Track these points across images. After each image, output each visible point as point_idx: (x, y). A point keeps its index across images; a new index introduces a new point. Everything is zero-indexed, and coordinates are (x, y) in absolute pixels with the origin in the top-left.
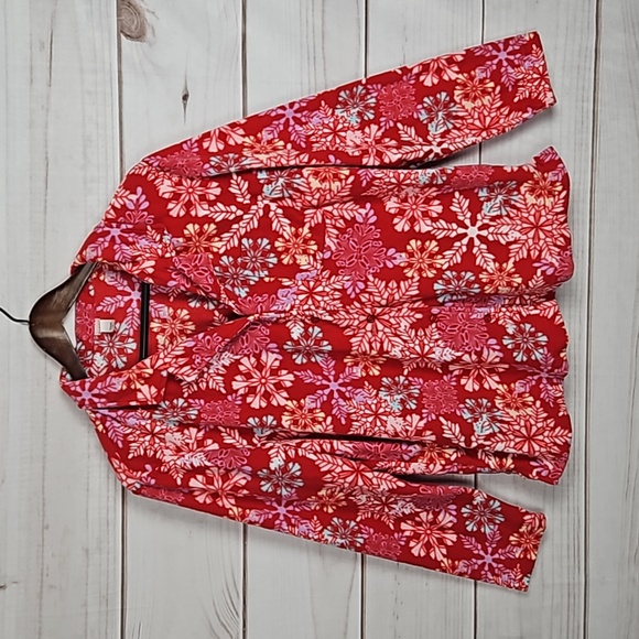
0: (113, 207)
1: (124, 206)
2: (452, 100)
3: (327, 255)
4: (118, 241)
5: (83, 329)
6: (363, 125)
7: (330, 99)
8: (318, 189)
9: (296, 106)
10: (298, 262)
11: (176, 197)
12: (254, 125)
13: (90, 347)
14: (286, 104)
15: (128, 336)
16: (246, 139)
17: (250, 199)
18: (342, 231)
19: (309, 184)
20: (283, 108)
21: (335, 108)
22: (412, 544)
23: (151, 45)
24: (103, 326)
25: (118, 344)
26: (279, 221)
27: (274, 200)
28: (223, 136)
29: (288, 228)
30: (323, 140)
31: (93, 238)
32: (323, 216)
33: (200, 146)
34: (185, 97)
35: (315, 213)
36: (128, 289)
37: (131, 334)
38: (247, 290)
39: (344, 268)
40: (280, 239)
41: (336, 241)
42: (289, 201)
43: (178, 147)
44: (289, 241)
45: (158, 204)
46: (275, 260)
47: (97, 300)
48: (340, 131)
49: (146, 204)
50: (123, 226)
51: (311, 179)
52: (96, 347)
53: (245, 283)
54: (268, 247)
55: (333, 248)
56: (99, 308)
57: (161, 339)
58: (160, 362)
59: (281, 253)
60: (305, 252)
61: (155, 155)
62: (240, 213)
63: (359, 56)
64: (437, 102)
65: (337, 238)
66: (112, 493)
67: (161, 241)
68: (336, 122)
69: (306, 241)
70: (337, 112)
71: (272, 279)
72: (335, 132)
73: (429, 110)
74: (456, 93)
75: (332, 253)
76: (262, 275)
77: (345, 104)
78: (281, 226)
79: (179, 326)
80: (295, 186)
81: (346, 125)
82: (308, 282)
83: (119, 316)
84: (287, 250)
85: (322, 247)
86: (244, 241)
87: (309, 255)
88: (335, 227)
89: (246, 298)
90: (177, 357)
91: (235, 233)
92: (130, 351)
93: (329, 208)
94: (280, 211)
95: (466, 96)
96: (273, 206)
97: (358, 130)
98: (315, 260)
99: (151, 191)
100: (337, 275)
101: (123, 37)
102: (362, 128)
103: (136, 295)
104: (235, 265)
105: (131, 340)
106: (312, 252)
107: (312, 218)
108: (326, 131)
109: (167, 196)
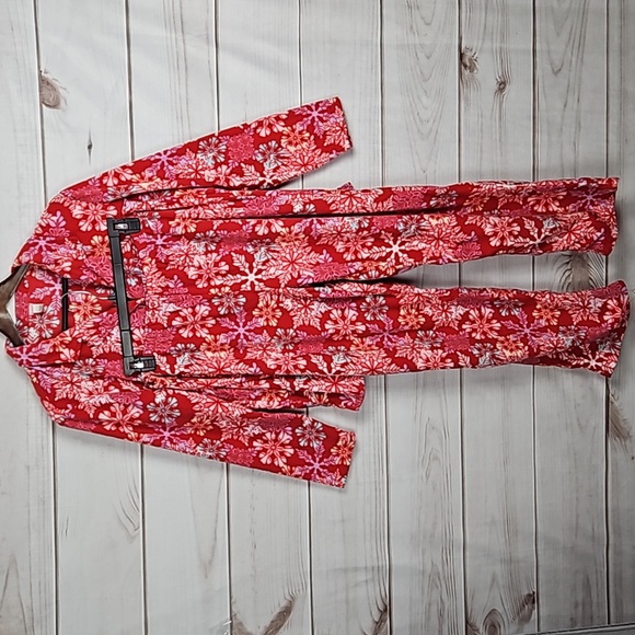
0: (41, 226)
1: (48, 225)
2: (280, 146)
4: (44, 249)
5: (21, 311)
6: (217, 165)
7: (193, 147)
9: (169, 153)
11: (85, 217)
12: (139, 167)
13: (26, 324)
14: (161, 151)
15: (54, 316)
16: (134, 176)
20: (159, 154)
21: (196, 153)
22: (261, 455)
23: (64, 111)
24: (35, 308)
25: (47, 321)
28: (117, 175)
31: (26, 248)
33: (101, 182)
34: (90, 147)
36: (52, 282)
43: (85, 184)
45: (72, 223)
47: (30, 291)
49: (64, 223)
50: (48, 239)
56: (32, 296)
57: (77, 317)
58: (76, 333)
61: (69, 189)
63: (213, 115)
64: (269, 148)
66: (45, 426)
67: (75, 249)
68: (197, 164)
70: (198, 156)
73: (263, 154)
74: (283, 141)
77: (204, 150)
79: (90, 308)
90: (89, 329)
95: (290, 143)
99: (67, 213)
101: (44, 106)
102: (215, 168)
103: (58, 287)
108: (191, 170)
109: (78, 217)
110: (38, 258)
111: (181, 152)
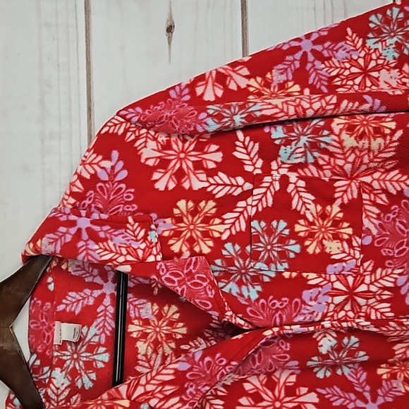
0: (80, 178)
1: (95, 177)
3: (367, 241)
4: (85, 236)
5: (39, 336)
7: (360, 25)
8: (353, 149)
9: (315, 37)
10: (328, 250)
11: (163, 164)
12: (261, 64)
13: (47, 361)
14: (301, 35)
15: (99, 345)
16: (252, 82)
17: (262, 169)
18: (384, 209)
19: (341, 142)
20: (299, 40)
21: (365, 38)
24: (64, 331)
25: (85, 356)
26: (300, 197)
27: (293, 168)
28: (221, 78)
29: (312, 207)
30: (350, 83)
31: (50, 225)
32: (359, 188)
33: (192, 93)
34: (170, 29)
35: (349, 185)
36: (98, 280)
37: (103, 341)
38: (259, 288)
39: (392, 258)
40: (302, 222)
41: (377, 222)
42: (313, 169)
43: (163, 96)
44: (313, 224)
45: (139, 174)
46: (297, 248)
47: (57, 297)
48: (372, 70)
49: (124, 174)
50: (96, 216)
51: (344, 136)
52: (55, 361)
53: (257, 279)
54: (287, 232)
55: (375, 232)
56: (61, 308)
57: (142, 347)
58: (140, 390)
59: (305, 239)
60: (336, 237)
61: (133, 106)
62: (248, 186)
65: (378, 218)
67: (145, 238)
68: (367, 58)
69: (336, 223)
70: (370, 43)
71: (294, 274)
72: (365, 72)
75: (374, 238)
76: (281, 268)
77: (378, 32)
78: (304, 203)
79: (165, 329)
80: (323, 145)
81: (380, 62)
82: (345, 276)
83: (86, 317)
84: (311, 235)
85: (359, 230)
86: (254, 224)
87: (342, 240)
88: (374, 204)
89: (257, 300)
90: (164, 383)
91: (241, 213)
92: (100, 365)
93: (368, 179)
94: (302, 183)
96: (293, 177)
97: (395, 68)
98: (351, 246)
99: (130, 154)
100: (384, 268)
102: (399, 66)
103: (109, 288)
104: (243, 255)
105: (102, 349)
106: (346, 237)
107: (345, 191)
108: (354, 70)
109: (151, 163)
110: (70, 251)
111: (336, 34)
